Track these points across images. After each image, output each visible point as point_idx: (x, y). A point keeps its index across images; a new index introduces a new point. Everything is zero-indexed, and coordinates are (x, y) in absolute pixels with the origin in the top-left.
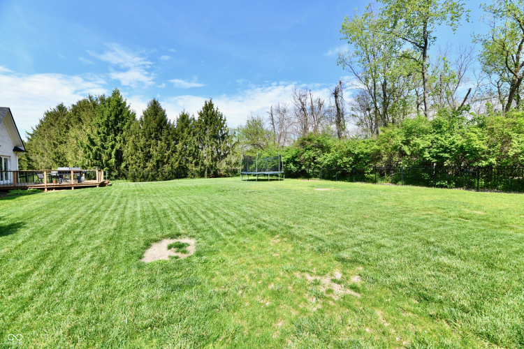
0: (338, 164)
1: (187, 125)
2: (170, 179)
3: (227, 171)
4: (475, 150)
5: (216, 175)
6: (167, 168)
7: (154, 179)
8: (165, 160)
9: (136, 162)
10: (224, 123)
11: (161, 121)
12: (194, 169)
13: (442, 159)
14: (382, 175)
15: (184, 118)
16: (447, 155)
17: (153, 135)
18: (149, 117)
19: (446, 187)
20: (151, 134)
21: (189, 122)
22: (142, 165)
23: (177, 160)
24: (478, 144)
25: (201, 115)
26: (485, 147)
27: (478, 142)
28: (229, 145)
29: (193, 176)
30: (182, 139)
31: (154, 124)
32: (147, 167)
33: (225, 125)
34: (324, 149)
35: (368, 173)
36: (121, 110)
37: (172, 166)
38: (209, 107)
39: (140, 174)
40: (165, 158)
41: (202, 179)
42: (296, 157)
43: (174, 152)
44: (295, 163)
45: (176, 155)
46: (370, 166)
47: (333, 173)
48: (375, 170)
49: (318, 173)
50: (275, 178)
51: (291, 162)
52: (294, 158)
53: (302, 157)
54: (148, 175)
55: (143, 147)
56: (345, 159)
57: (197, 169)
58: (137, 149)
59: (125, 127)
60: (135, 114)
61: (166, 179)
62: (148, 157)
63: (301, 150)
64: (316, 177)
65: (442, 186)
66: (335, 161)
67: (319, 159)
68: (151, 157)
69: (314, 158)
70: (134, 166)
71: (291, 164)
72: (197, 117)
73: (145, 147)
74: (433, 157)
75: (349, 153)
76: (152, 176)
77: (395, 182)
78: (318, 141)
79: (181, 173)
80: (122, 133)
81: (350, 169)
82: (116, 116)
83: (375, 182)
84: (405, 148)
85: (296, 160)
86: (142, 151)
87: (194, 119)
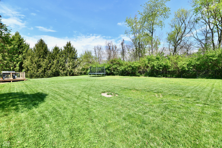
0: (126, 70)
1: (58, 53)
2: (51, 77)
3: (78, 73)
4: (168, 66)
5: (73, 75)
6: (50, 72)
7: (42, 77)
8: (48, 68)
9: (33, 69)
10: (76, 52)
11: (45, 50)
12: (62, 72)
13: (160, 69)
14: (141, 74)
15: (56, 49)
16: (161, 68)
17: (42, 56)
18: (39, 47)
19: (160, 77)
20: (40, 56)
21: (59, 51)
22: (36, 71)
23: (54, 68)
24: (169, 65)
25: (65, 48)
26: (170, 65)
27: (169, 64)
28: (79, 62)
29: (63, 75)
30: (56, 58)
31: (42, 51)
32: (38, 71)
33: (76, 53)
34: (120, 65)
35: (137, 73)
36: (21, 43)
37: (52, 71)
38: (69, 44)
39: (35, 75)
40: (48, 67)
41: (67, 77)
42: (110, 67)
43: (52, 64)
44: (109, 70)
45: (54, 66)
46: (138, 71)
47: (124, 73)
48: (139, 72)
49: (118, 74)
50: (99, 75)
51: (107, 69)
52: (108, 68)
53: (112, 68)
54: (40, 75)
55: (36, 62)
56: (129, 69)
57: (64, 72)
58: (32, 63)
59: (25, 51)
60: (29, 45)
61: (49, 77)
62: (39, 66)
63: (112, 65)
64: (117, 75)
65: (159, 77)
66: (125, 69)
67: (118, 68)
68: (41, 66)
69: (116, 68)
70: (32, 71)
71: (107, 70)
72: (63, 49)
73: (38, 62)
74: (157, 68)
75: (130, 66)
76: (42, 75)
77: (145, 76)
78: (118, 61)
79: (57, 74)
80: (22, 54)
81: (131, 72)
82: (19, 46)
83: (139, 76)
84: (149, 65)
85: (109, 68)
86: (36, 63)
87: (61, 50)
